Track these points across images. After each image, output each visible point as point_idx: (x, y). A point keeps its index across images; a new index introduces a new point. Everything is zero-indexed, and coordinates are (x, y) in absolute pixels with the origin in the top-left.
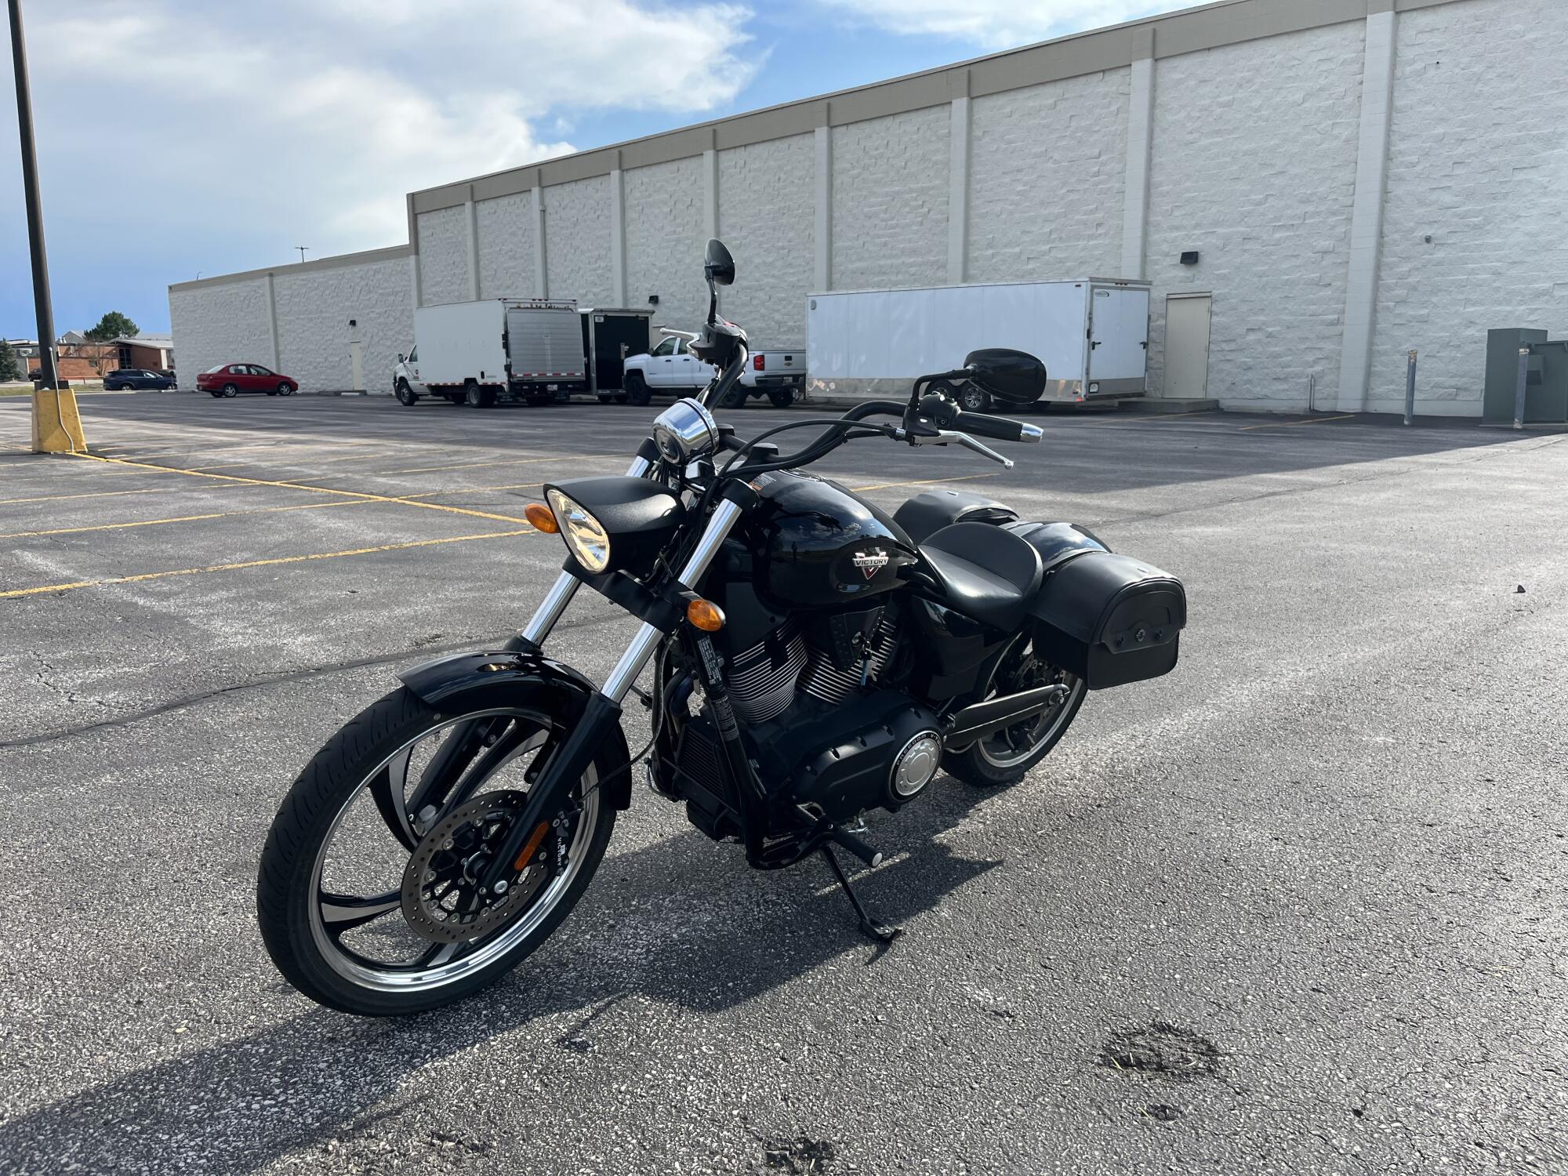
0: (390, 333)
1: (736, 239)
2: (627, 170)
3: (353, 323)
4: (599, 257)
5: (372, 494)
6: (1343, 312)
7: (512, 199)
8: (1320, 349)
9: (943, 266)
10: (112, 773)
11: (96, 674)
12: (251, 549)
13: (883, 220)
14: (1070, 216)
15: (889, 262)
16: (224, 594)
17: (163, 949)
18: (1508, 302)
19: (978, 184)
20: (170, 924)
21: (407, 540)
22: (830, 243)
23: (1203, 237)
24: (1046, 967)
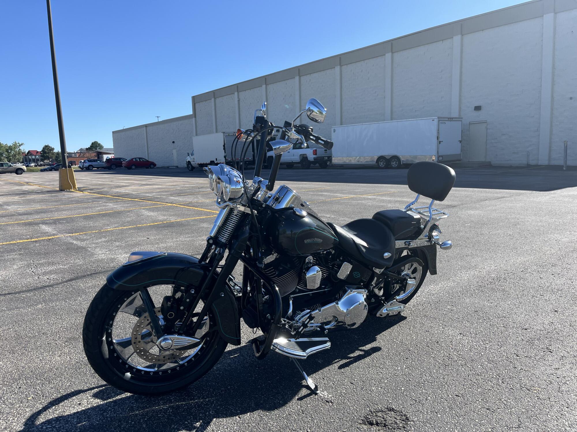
0: (187, 146)
2: (268, 85)
3: (173, 142)
5: (167, 203)
6: (539, 127)
7: (228, 97)
8: (531, 141)
9: (383, 115)
10: (42, 304)
11: (51, 268)
12: (118, 223)
13: (361, 99)
14: (431, 95)
15: (363, 114)
16: (103, 239)
17: (35, 368)
19: (396, 84)
20: (40, 360)
21: (173, 219)
22: (341, 108)
23: (483, 100)
24: (352, 383)
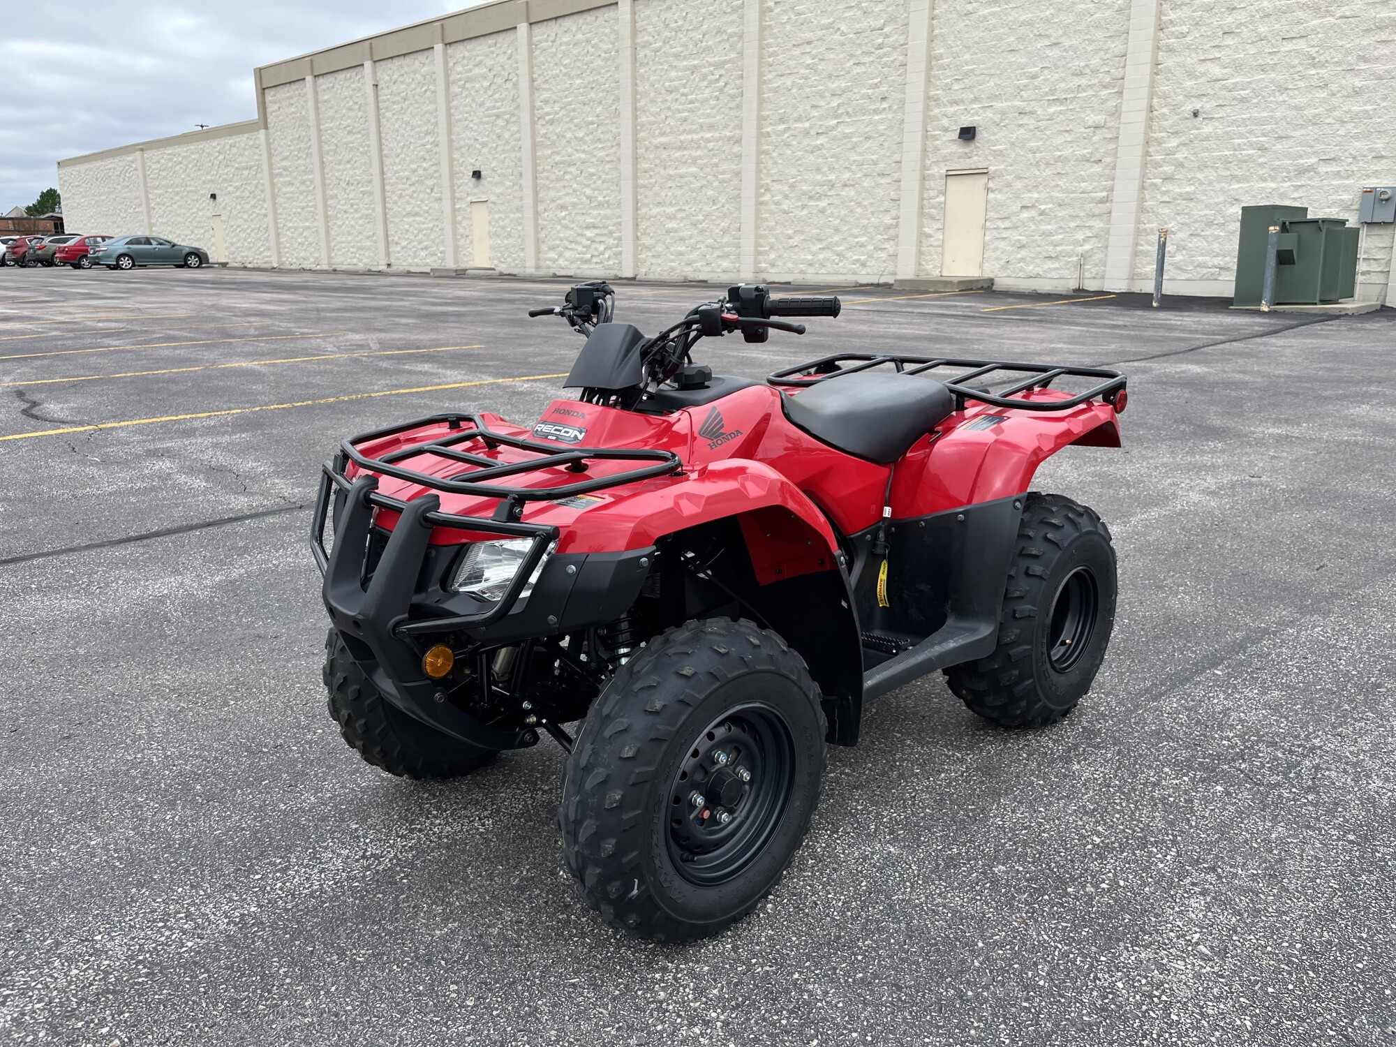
0: (247, 206)
1: (549, 114)
2: (450, 44)
3: (213, 196)
4: (427, 133)
6: (1113, 190)
7: (348, 74)
8: (1090, 227)
9: (739, 141)
13: (683, 95)
14: (856, 90)
15: (689, 137)
18: (1273, 179)
19: (770, 57)
22: (635, 117)
23: (981, 111)
